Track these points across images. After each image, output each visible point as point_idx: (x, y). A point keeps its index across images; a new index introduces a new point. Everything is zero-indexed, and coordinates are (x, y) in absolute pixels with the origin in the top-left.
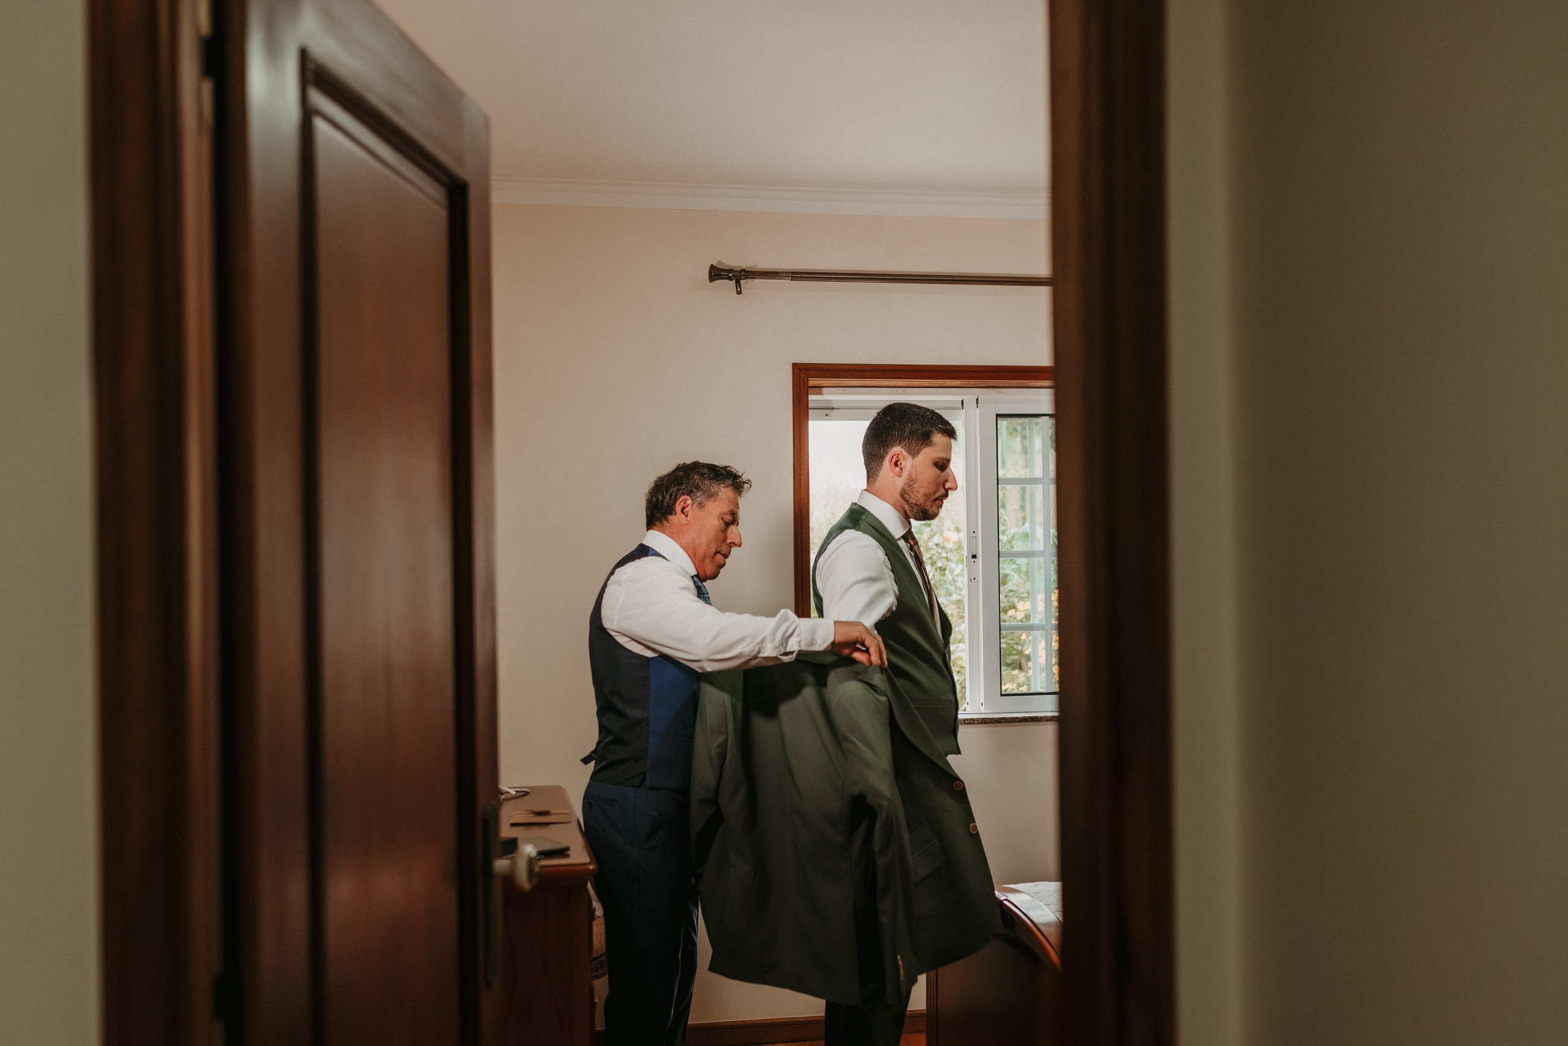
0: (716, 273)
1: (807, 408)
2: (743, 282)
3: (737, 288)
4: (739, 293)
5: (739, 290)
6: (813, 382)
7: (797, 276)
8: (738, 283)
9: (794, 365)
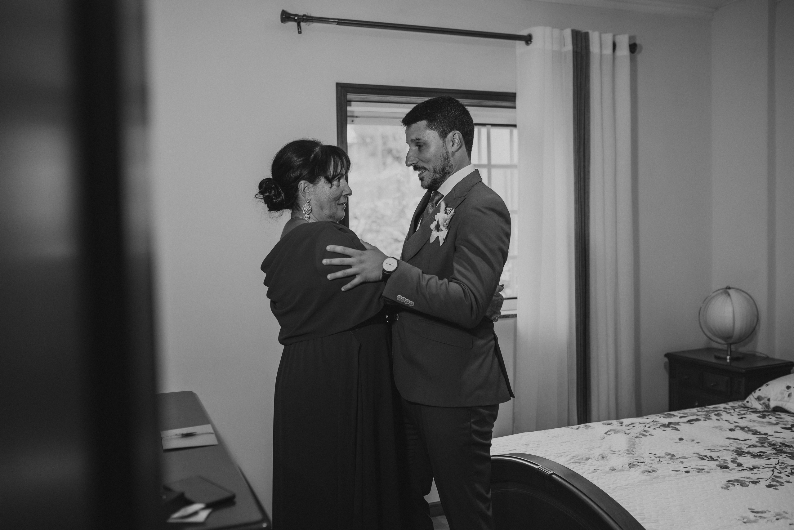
0: (286, 17)
1: (346, 117)
2: (302, 24)
3: (298, 29)
4: (300, 33)
5: (300, 30)
6: (350, 96)
7: (341, 22)
8: (299, 25)
9: (338, 84)
